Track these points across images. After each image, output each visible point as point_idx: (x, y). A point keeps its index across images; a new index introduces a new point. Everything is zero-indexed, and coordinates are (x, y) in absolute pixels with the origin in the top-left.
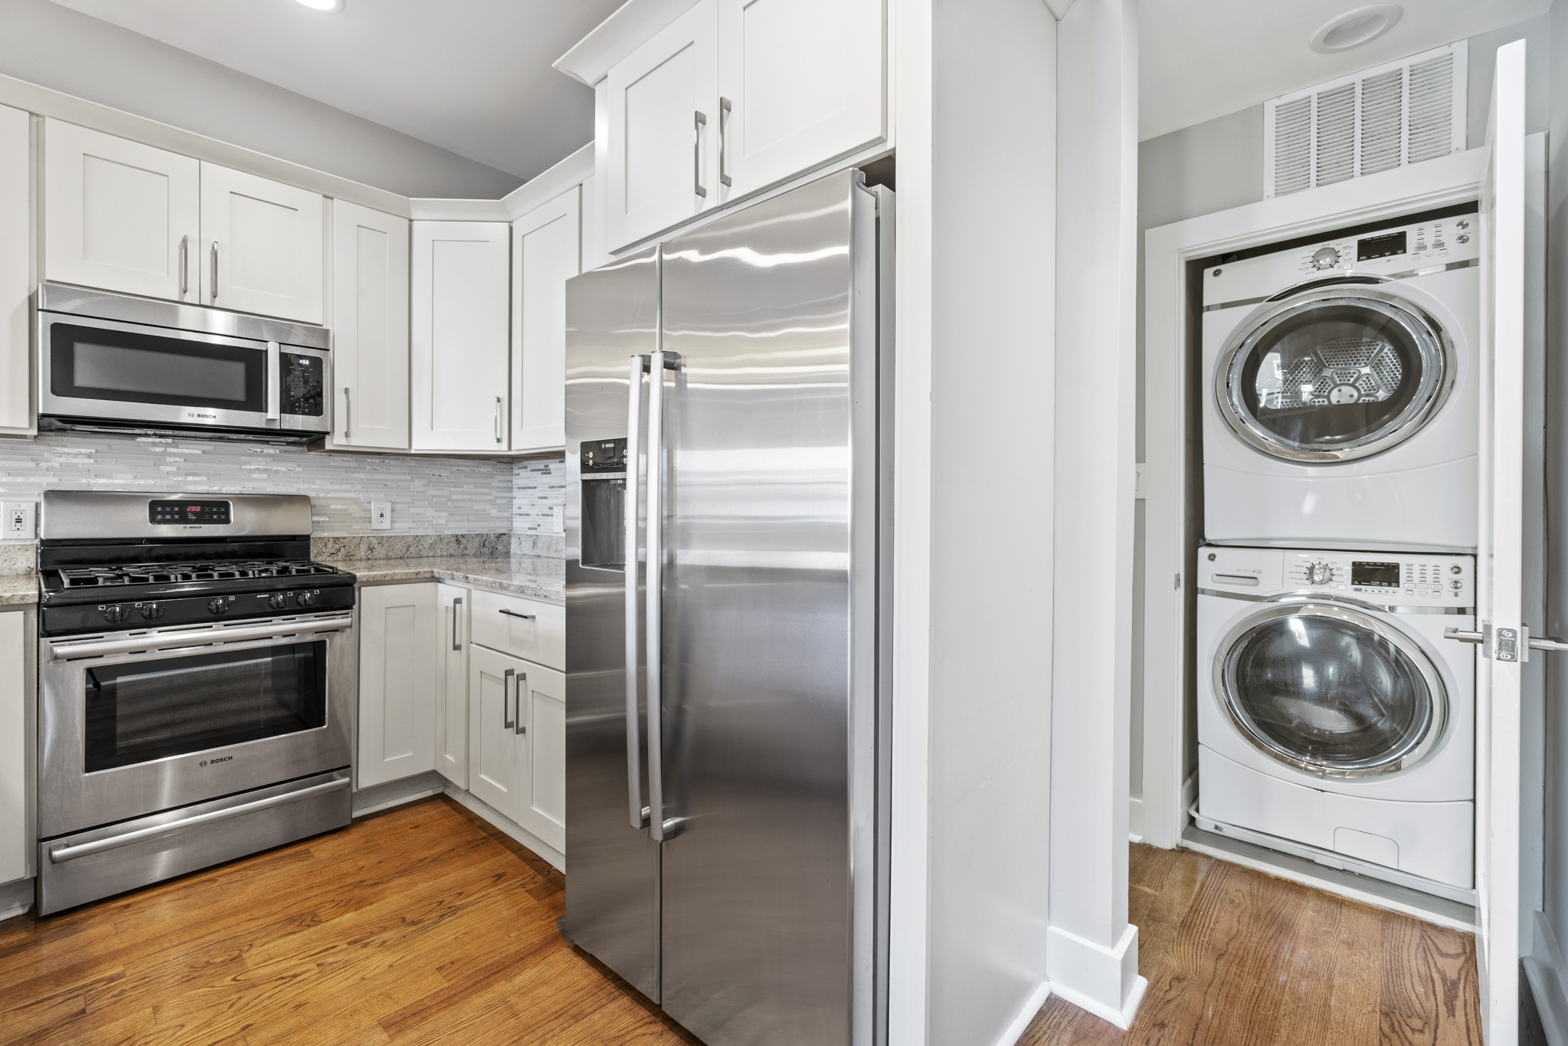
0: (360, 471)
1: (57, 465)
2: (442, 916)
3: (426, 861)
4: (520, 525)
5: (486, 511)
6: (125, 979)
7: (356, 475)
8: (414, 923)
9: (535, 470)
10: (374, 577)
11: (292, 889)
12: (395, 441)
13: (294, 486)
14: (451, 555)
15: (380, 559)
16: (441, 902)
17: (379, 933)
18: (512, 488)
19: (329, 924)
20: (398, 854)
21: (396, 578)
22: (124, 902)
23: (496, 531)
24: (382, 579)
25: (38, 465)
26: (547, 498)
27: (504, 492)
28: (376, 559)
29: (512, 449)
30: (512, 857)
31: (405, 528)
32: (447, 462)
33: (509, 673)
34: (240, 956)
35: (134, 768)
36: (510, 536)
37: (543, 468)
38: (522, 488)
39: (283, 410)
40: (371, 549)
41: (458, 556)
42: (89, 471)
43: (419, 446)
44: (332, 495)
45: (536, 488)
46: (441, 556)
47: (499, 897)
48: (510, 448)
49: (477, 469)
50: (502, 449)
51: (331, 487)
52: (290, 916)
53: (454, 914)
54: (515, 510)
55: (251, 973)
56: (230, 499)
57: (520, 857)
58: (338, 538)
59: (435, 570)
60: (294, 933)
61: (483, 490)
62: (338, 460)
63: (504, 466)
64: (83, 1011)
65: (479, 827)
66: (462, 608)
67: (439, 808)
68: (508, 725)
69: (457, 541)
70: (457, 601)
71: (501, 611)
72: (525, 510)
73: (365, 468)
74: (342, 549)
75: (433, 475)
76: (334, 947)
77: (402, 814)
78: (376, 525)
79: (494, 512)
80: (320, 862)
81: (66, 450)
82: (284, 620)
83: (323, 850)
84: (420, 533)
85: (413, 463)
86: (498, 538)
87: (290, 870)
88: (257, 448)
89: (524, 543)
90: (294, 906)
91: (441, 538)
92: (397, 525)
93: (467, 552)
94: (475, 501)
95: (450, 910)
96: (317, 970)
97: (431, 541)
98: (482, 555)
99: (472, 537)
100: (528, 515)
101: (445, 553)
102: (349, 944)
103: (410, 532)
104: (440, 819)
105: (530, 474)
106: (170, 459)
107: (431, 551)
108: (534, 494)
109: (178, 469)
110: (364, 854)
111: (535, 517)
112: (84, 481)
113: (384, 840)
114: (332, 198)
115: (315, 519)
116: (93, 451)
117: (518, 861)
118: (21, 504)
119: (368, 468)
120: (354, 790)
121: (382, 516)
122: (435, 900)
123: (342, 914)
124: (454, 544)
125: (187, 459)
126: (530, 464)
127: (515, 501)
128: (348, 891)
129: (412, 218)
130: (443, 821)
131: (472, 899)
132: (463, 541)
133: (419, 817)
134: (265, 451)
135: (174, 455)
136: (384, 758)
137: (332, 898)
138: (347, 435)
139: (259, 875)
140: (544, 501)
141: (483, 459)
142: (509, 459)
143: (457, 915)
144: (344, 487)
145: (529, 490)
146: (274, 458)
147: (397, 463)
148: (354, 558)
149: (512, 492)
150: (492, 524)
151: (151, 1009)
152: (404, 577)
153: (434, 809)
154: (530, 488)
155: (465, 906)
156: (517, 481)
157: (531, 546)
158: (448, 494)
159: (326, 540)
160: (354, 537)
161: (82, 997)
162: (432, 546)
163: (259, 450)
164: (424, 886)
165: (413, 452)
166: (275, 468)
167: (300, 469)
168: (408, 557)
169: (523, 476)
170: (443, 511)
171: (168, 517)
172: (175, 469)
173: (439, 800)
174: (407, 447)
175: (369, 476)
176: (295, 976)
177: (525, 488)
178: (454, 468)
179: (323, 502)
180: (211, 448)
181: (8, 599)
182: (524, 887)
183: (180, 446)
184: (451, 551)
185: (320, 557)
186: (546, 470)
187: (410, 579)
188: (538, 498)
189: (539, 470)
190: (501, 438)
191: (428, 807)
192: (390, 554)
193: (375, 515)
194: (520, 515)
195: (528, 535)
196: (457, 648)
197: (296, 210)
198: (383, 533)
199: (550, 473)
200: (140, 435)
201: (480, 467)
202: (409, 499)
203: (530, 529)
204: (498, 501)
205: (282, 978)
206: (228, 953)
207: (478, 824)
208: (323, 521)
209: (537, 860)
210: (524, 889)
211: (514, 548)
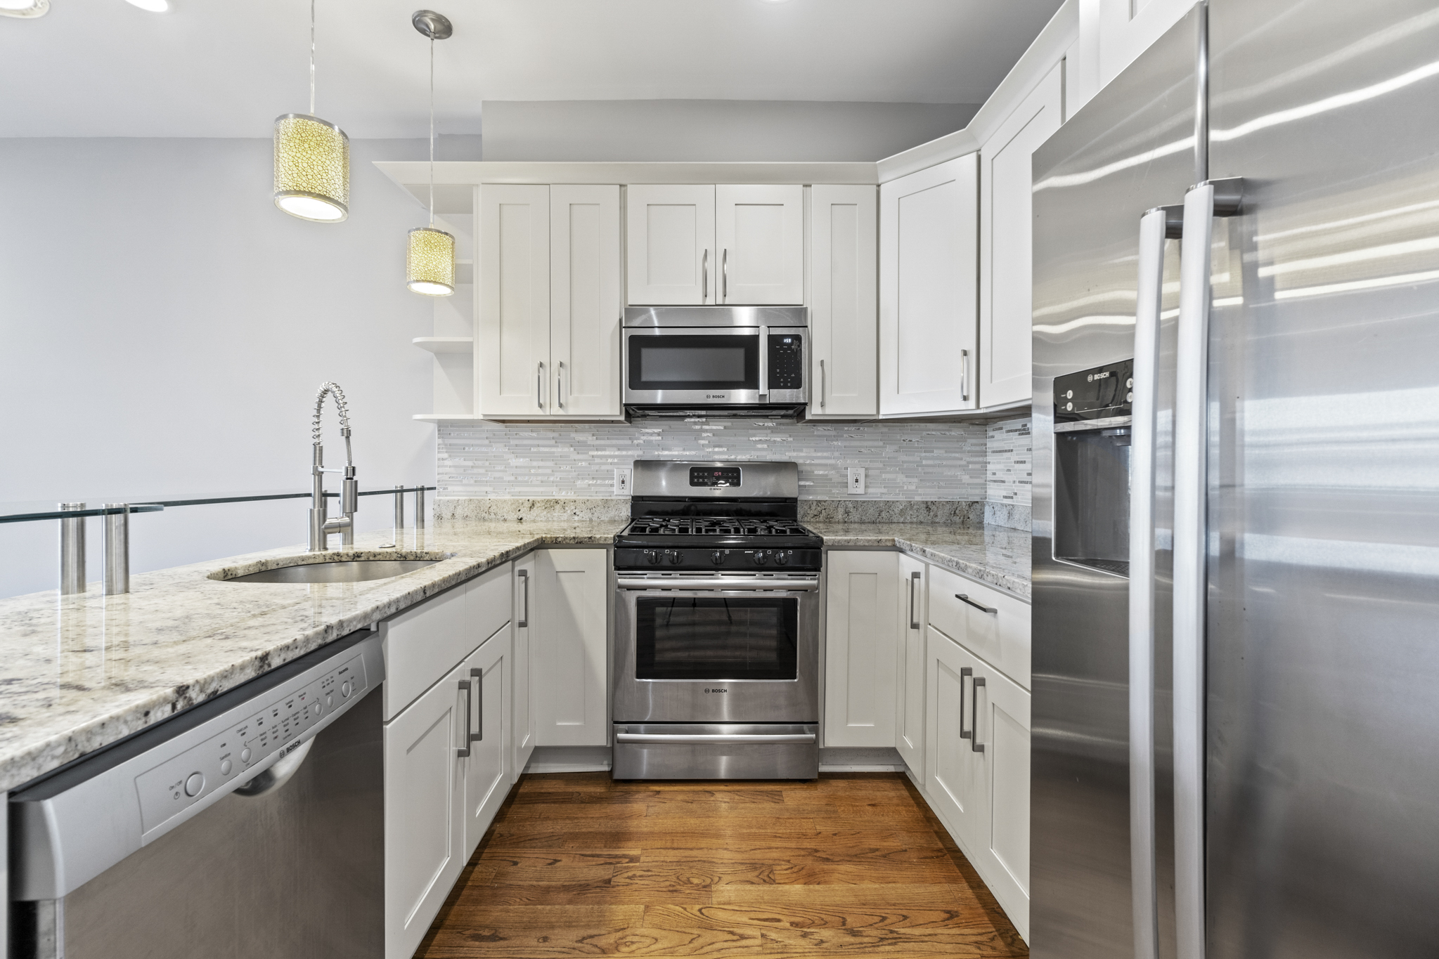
0: (839, 439)
1: (642, 442)
2: (882, 939)
3: (877, 853)
4: (995, 493)
5: (957, 476)
6: (638, 864)
7: (835, 443)
8: (853, 933)
9: (1011, 431)
10: (839, 541)
11: (761, 831)
12: (863, 408)
13: (787, 454)
14: (921, 523)
15: (855, 522)
16: (884, 919)
17: (819, 926)
18: (986, 452)
19: (781, 888)
20: (852, 832)
21: (859, 544)
22: (657, 788)
23: (968, 498)
24: (846, 544)
25: (632, 442)
26: (1024, 462)
27: (977, 456)
28: (851, 522)
29: (981, 407)
30: (969, 893)
31: (878, 493)
32: (917, 427)
33: (966, 672)
34: (709, 886)
35: (664, 683)
36: (983, 505)
37: (1020, 427)
38: (997, 452)
39: (770, 386)
40: (847, 513)
41: (927, 524)
42: (659, 445)
43: (887, 410)
44: (816, 461)
45: (1012, 451)
46: (911, 523)
47: (948, 947)
48: (978, 407)
49: (947, 433)
50: (969, 407)
51: (815, 454)
52: (753, 861)
53: (895, 944)
54: (990, 476)
55: (713, 911)
56: (742, 466)
57: (979, 898)
58: (820, 501)
59: (896, 539)
60: (752, 883)
61: (953, 455)
62: (820, 430)
63: (976, 428)
64: (609, 881)
65: (936, 832)
66: (920, 583)
67: (898, 790)
68: (963, 735)
69: (927, 508)
70: (916, 575)
71: (957, 596)
72: (999, 476)
73: (842, 436)
74: (823, 511)
75: (904, 440)
76: (779, 920)
77: (863, 784)
78: (851, 490)
79: (966, 478)
80: (787, 810)
81: (647, 430)
82: (765, 575)
83: (794, 797)
84: (891, 498)
85: (885, 430)
86: (970, 506)
87: (764, 809)
88: (760, 422)
89: (998, 513)
90: (758, 851)
91: (911, 505)
92: (870, 490)
93: (937, 520)
94: (946, 466)
95: (891, 936)
96: (758, 942)
97: (901, 507)
98: (953, 523)
99: (943, 505)
100: (1003, 482)
101: (915, 520)
102: (792, 924)
103: (881, 498)
104: (898, 805)
105: (1005, 435)
106: (704, 435)
107: (902, 517)
108: (1010, 458)
109: (709, 442)
110: (823, 818)
111: (1011, 484)
112: (656, 453)
113: (842, 808)
114: (810, 186)
115: (802, 483)
116: (661, 430)
117: (975, 903)
118: (625, 470)
119: (845, 435)
120: (821, 746)
121: (857, 481)
122: (878, 912)
123: (792, 883)
124: (923, 511)
125: (715, 433)
126: (1006, 424)
127: (989, 467)
128: (803, 856)
129: (880, 182)
130: (900, 808)
131: (917, 931)
132: (934, 508)
133: (878, 794)
134: (766, 424)
135: (706, 431)
136: (847, 722)
137: (788, 858)
138: (822, 405)
139: (741, 803)
140: (1022, 466)
141: (955, 422)
142: (982, 420)
143: (898, 947)
144: (825, 454)
145: (1004, 454)
146: (773, 430)
147: (871, 430)
148: (833, 520)
149: (986, 456)
150: (964, 491)
151: (642, 907)
152: (867, 544)
153: (893, 790)
154: (1006, 451)
155: (908, 939)
156: (992, 445)
157: (1006, 517)
158: (918, 459)
159: (811, 502)
160: (833, 501)
161: (612, 866)
162: (902, 512)
163: (761, 424)
164: (869, 886)
165: (881, 417)
166: (772, 439)
167: (791, 439)
168: (880, 522)
169: (999, 438)
170: (913, 477)
171: (701, 480)
172: (707, 442)
173: (900, 781)
174: (875, 413)
175: (847, 444)
176: (742, 937)
177: (1000, 451)
178: (924, 433)
179: (808, 468)
180: (729, 424)
181: (598, 539)
182: (979, 948)
183: (711, 423)
184: (921, 518)
185: (806, 518)
186: (1024, 430)
187: (871, 546)
188: (1015, 462)
189: (1016, 431)
190: (968, 396)
191: (888, 785)
192: (864, 518)
193: (851, 480)
194: (995, 481)
195: (1002, 505)
196: (915, 626)
197: (783, 205)
198: (857, 498)
199: (1029, 433)
200: (689, 416)
201: (951, 431)
202: (881, 465)
203: (1005, 497)
204: (970, 466)
205: (732, 933)
206: (703, 878)
207: (936, 829)
208: (808, 485)
209: (998, 913)
210: (978, 951)
211: (988, 518)
